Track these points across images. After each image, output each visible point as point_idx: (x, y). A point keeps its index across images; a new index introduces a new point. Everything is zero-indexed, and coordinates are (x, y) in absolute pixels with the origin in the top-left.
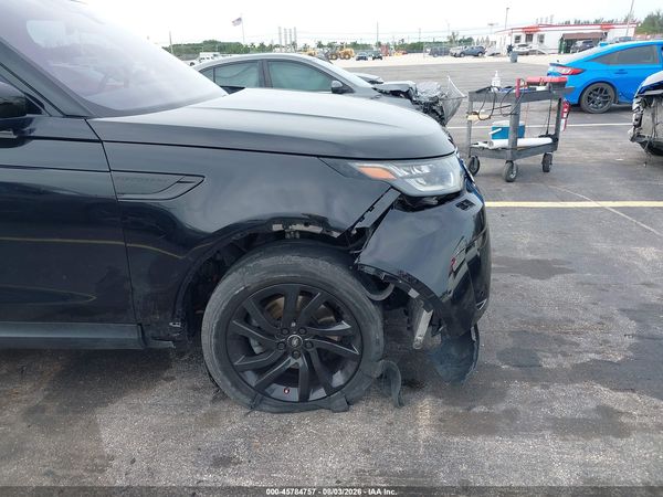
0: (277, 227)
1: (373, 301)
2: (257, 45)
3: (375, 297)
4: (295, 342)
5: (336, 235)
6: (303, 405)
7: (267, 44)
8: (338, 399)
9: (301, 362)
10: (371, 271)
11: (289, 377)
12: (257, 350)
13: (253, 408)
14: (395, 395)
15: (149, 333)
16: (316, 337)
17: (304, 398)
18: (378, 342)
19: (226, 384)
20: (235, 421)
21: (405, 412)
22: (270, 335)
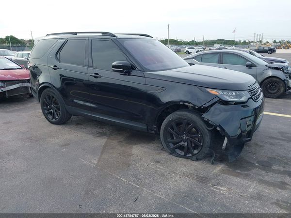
0: (181, 103)
1: (207, 129)
2: (242, 41)
3: (209, 129)
4: (184, 138)
5: (197, 107)
6: (185, 157)
7: (247, 41)
8: (195, 157)
9: (186, 144)
10: (206, 120)
11: (181, 148)
12: (175, 138)
13: (171, 154)
14: (211, 161)
15: (149, 127)
16: (191, 137)
17: (185, 155)
18: (208, 142)
19: (165, 145)
20: (165, 156)
21: (214, 166)
22: (178, 135)
